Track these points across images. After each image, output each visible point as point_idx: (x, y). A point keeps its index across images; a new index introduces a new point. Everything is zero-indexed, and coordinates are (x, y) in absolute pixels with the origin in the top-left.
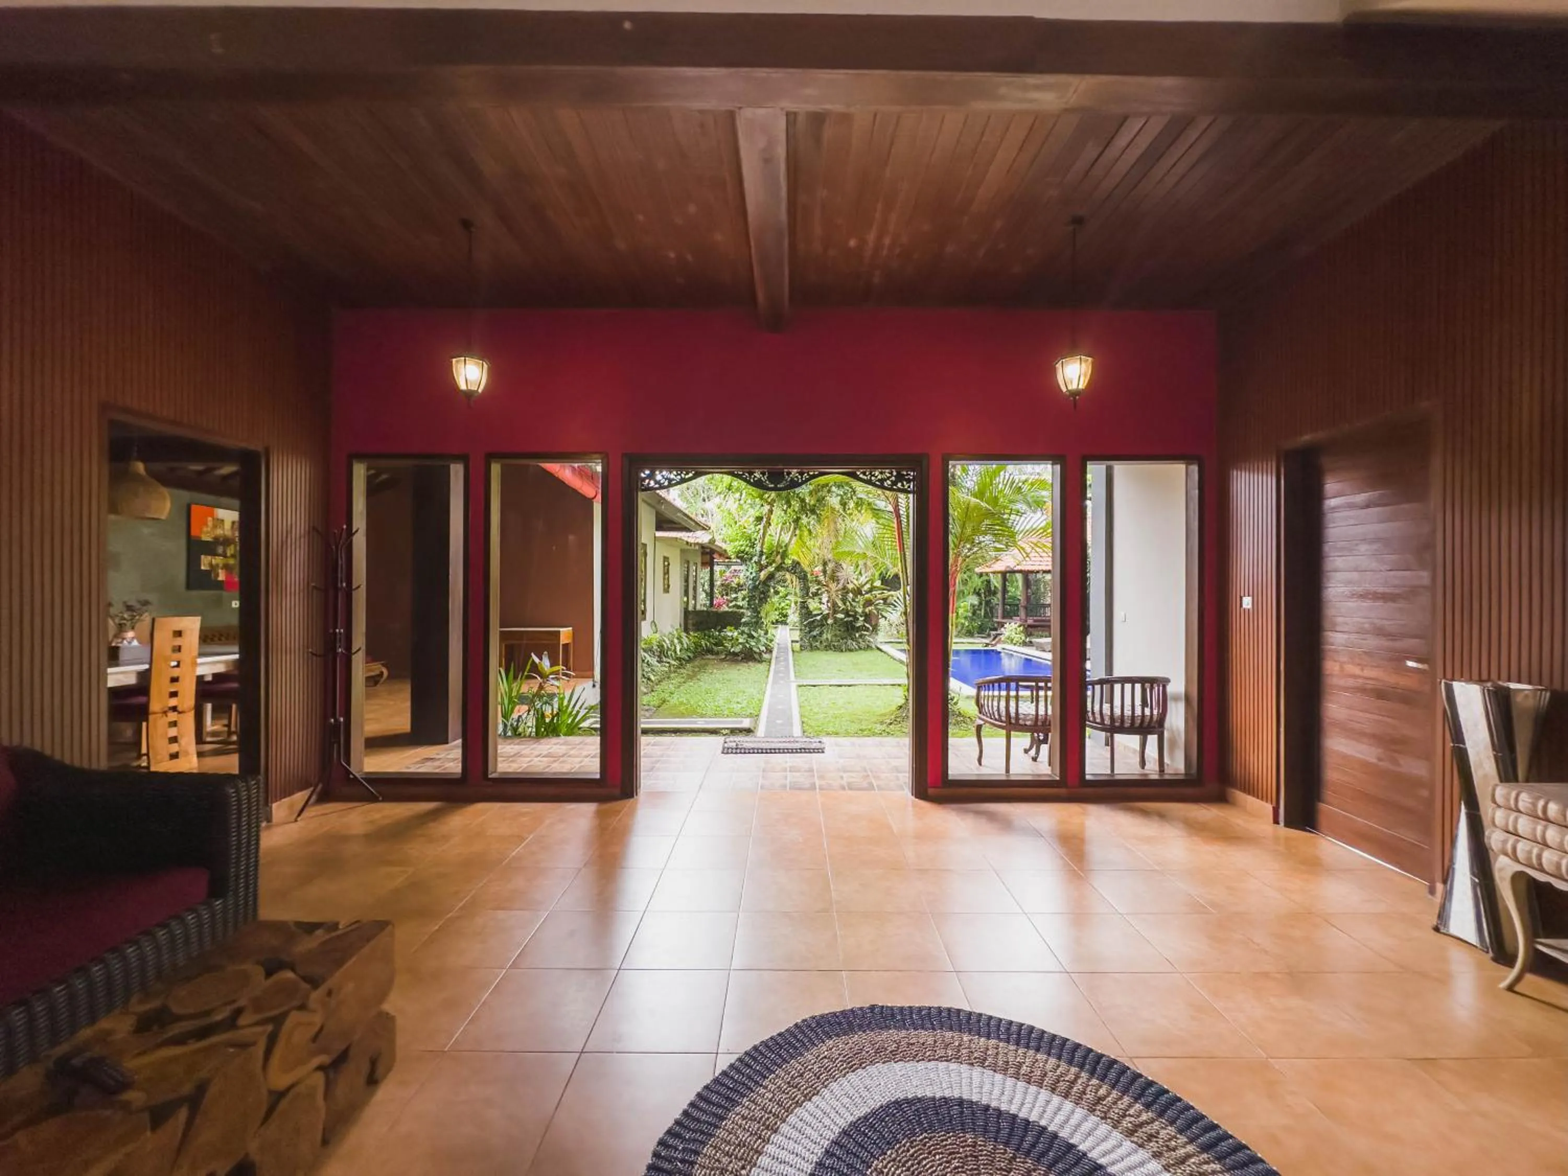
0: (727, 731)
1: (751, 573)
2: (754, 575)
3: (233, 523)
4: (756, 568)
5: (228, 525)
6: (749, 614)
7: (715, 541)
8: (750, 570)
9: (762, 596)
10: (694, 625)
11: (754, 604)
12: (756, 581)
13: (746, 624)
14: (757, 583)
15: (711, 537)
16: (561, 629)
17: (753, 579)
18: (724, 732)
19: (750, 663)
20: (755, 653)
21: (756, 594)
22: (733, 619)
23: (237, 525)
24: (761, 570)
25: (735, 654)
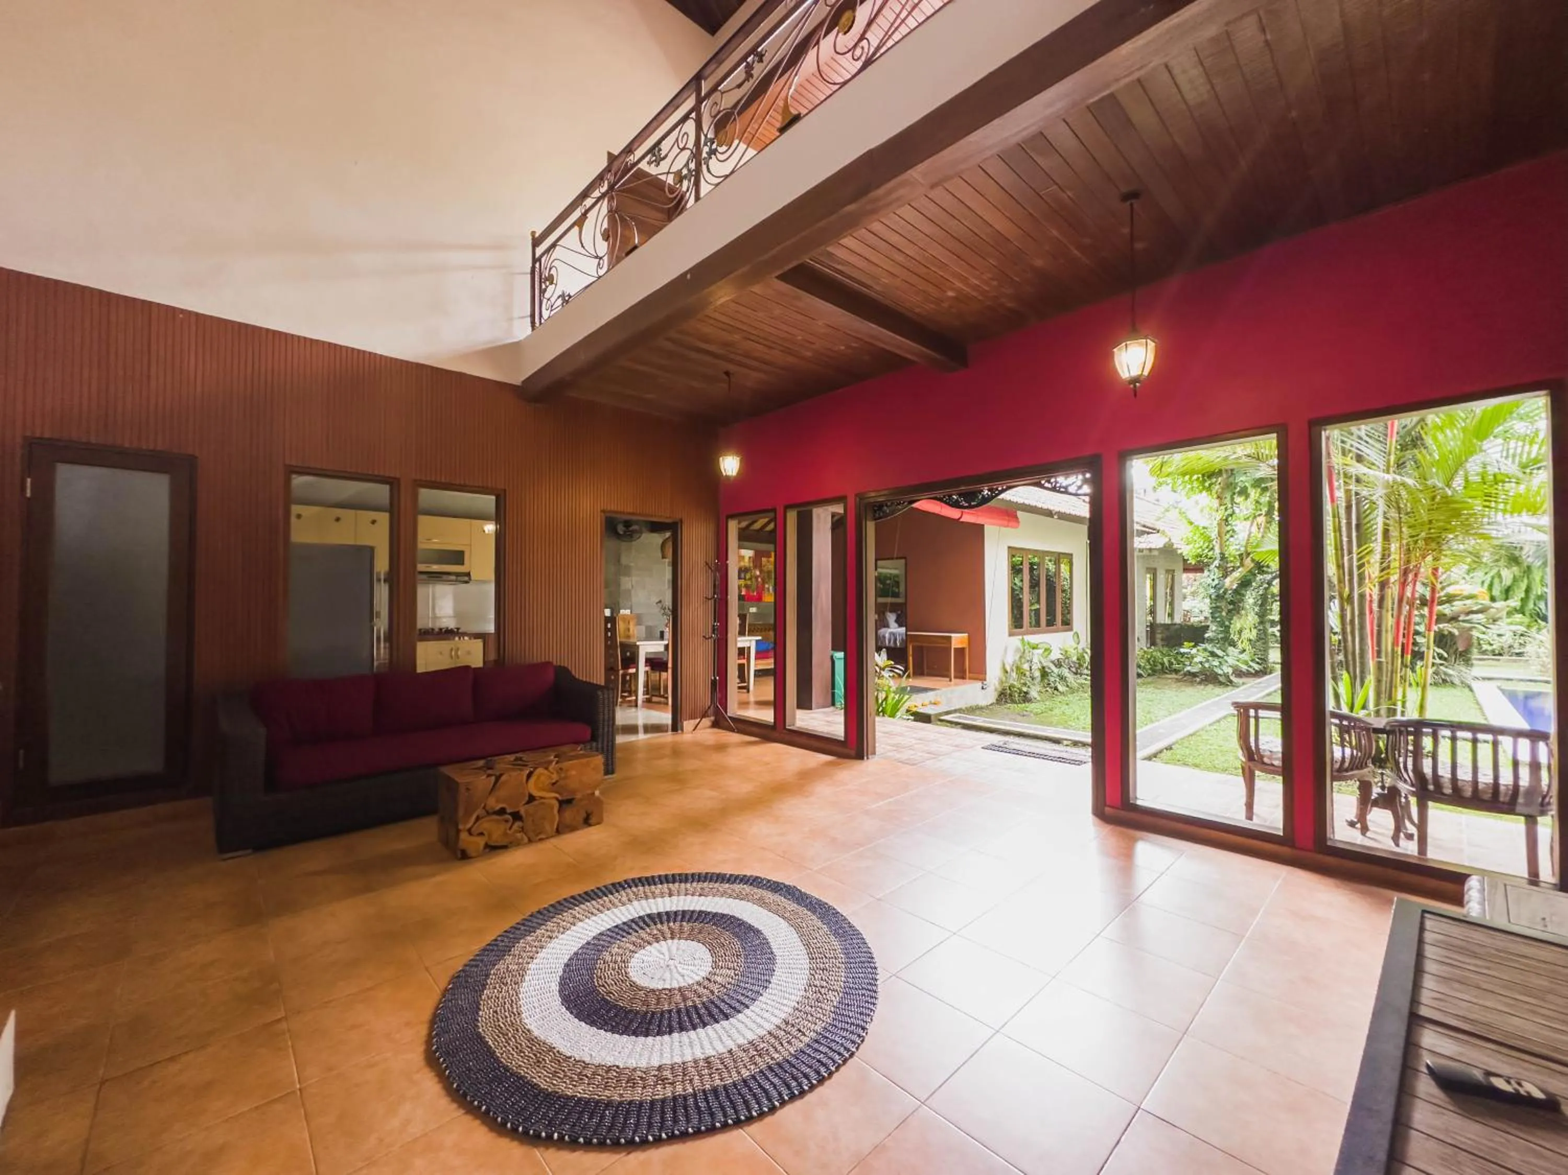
0: (1069, 743)
1: (1213, 580)
2: (1216, 582)
3: (750, 558)
4: (1217, 574)
5: (747, 559)
6: (1214, 628)
7: (1173, 544)
8: (1212, 577)
9: (1231, 607)
10: (1162, 640)
11: (1220, 617)
12: (1220, 589)
13: (1210, 640)
14: (1221, 592)
15: (1167, 540)
16: (953, 635)
17: (1215, 587)
18: (1065, 743)
19: (1210, 686)
20: (1220, 675)
21: (1223, 604)
22: (1196, 634)
23: (751, 559)
24: (1225, 576)
25: (1194, 675)
